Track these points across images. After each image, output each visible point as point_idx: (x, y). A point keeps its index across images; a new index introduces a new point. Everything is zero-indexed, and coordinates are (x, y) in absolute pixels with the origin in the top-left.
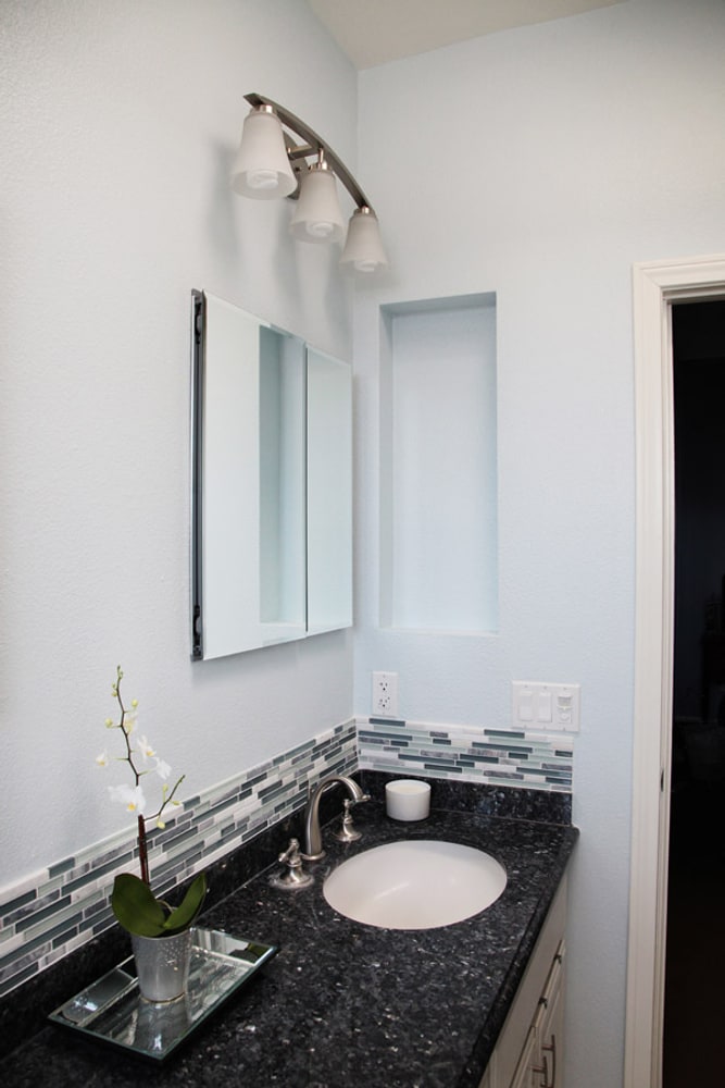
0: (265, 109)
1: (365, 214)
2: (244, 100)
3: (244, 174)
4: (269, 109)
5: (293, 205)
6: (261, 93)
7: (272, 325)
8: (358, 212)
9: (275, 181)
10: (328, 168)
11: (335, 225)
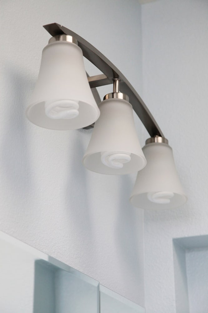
0: (65, 39)
1: (159, 144)
2: (44, 29)
3: (43, 103)
4: (69, 39)
5: (87, 137)
6: (63, 23)
7: (50, 258)
8: (150, 142)
9: (76, 111)
10: (124, 98)
11: (132, 155)
